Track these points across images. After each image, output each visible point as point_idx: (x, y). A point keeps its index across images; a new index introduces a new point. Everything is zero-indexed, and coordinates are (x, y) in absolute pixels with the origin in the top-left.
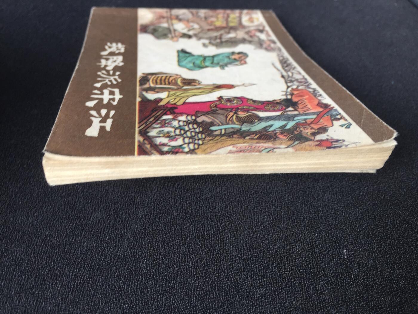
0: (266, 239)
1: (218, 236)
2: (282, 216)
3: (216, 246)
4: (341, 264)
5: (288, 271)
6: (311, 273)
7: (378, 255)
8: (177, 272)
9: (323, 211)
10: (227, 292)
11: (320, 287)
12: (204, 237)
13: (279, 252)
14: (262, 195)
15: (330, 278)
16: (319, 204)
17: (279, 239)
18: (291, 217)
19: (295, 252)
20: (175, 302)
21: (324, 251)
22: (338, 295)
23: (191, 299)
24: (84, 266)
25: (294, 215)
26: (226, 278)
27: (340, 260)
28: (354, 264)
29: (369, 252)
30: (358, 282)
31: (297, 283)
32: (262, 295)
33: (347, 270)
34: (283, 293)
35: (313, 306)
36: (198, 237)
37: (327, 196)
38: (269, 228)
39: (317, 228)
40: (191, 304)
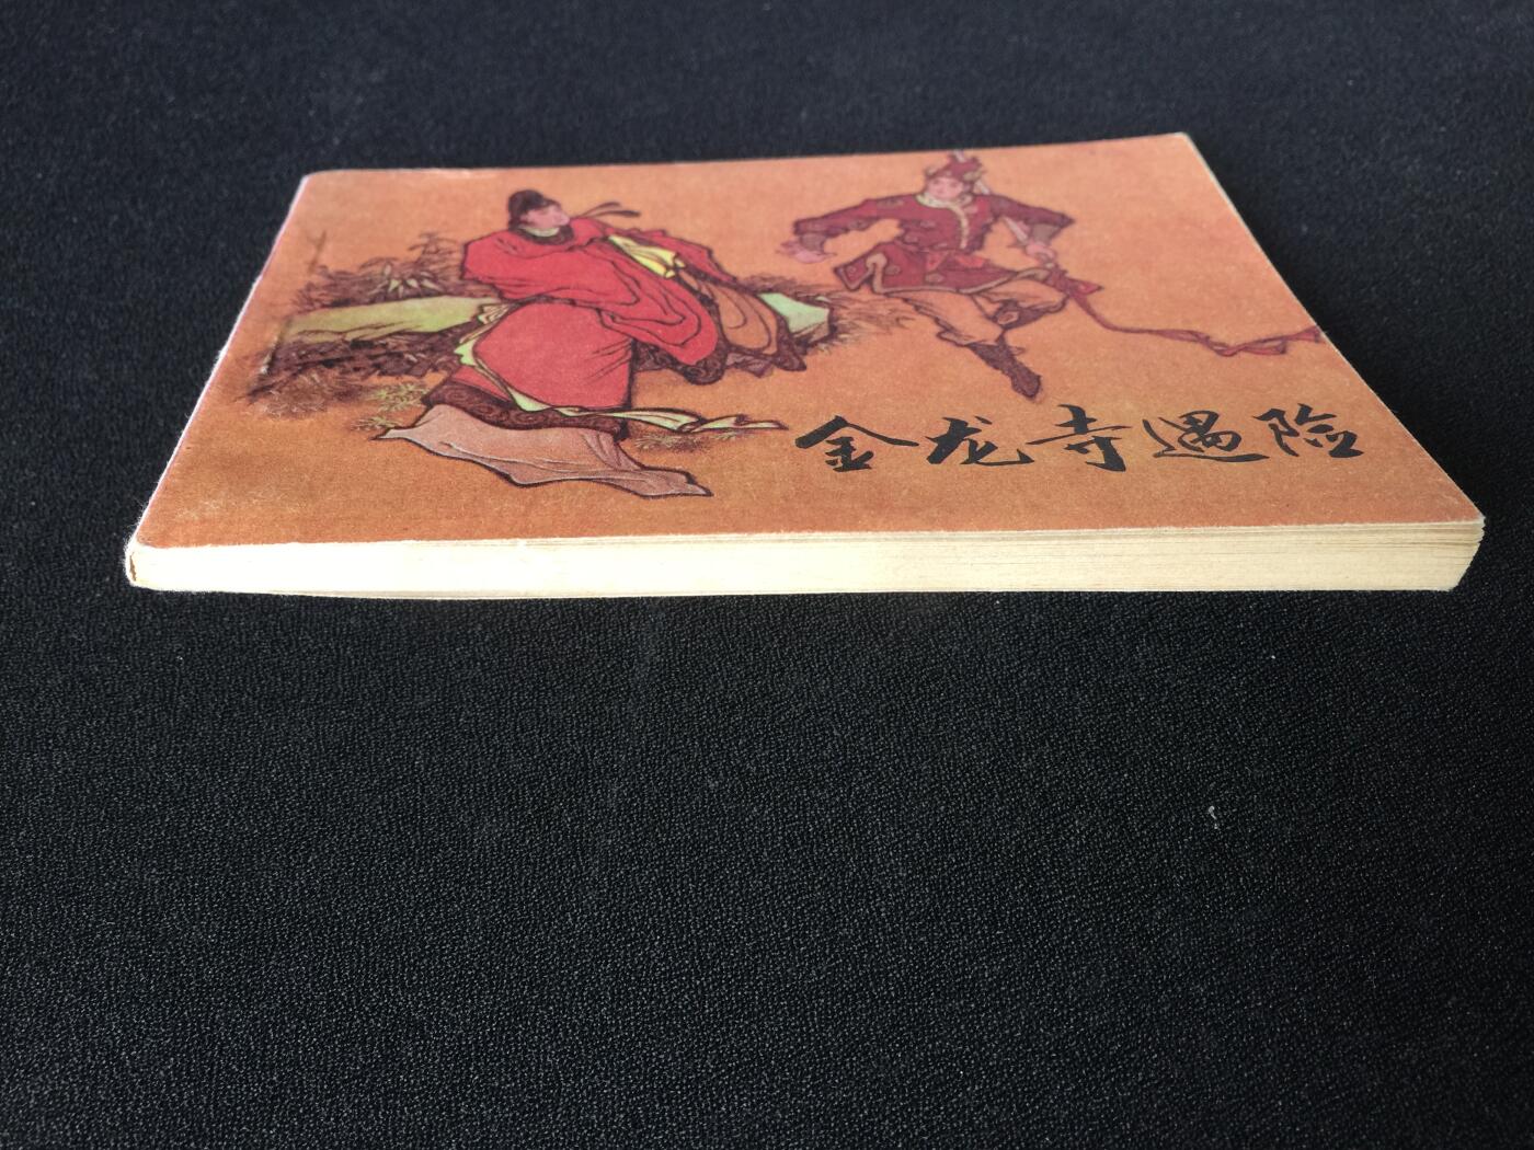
0: (985, 814)
1: (848, 830)
2: (1022, 737)
3: (848, 859)
4: (1205, 849)
5: (1060, 897)
6: (1126, 890)
7: (1307, 805)
8: (753, 955)
9: (1136, 699)
10: (901, 986)
11: (1156, 927)
12: (808, 838)
13: (1026, 845)
14: (953, 681)
15: (1179, 895)
16: (1121, 679)
17: (1022, 807)
18: (1047, 736)
19: (1072, 838)
20: (765, 1039)
21: (1154, 820)
22: (1207, 939)
23: (807, 1024)
24: (492, 985)
25: (1053, 726)
26: (891, 949)
27: (1200, 838)
28: (1243, 843)
29: (1282, 802)
30: (1258, 893)
31: (1090, 925)
32: (998, 977)
33: (1224, 865)
34: (1056, 961)
35: (1142, 981)
36: (790, 842)
37: (1141, 649)
38: (988, 780)
39: (1124, 755)
40: (809, 1035)
